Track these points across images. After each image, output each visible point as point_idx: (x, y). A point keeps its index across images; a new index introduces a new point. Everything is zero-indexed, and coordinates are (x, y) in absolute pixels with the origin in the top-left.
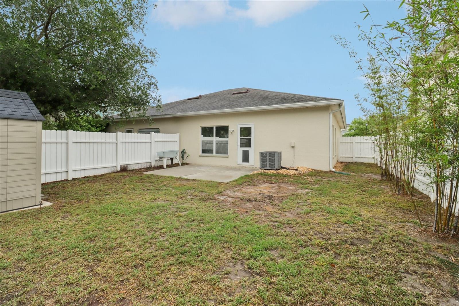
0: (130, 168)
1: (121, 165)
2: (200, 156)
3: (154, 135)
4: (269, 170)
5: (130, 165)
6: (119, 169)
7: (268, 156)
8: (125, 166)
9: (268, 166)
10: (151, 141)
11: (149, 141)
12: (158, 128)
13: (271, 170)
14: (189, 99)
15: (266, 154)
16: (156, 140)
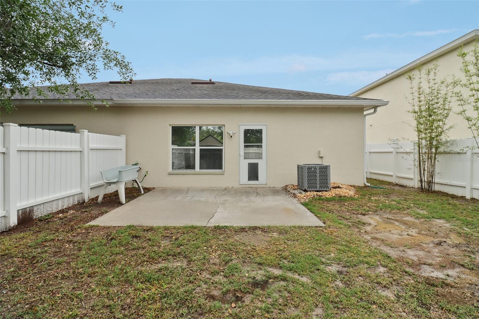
0: (38, 213)
1: (18, 211)
2: (170, 174)
3: (88, 135)
4: (321, 191)
5: (39, 207)
6: (13, 221)
7: (318, 171)
8: (28, 209)
9: (318, 186)
10: (83, 148)
11: (78, 148)
12: (72, 125)
13: (323, 191)
14: (111, 83)
15: (315, 168)
16: (92, 146)
